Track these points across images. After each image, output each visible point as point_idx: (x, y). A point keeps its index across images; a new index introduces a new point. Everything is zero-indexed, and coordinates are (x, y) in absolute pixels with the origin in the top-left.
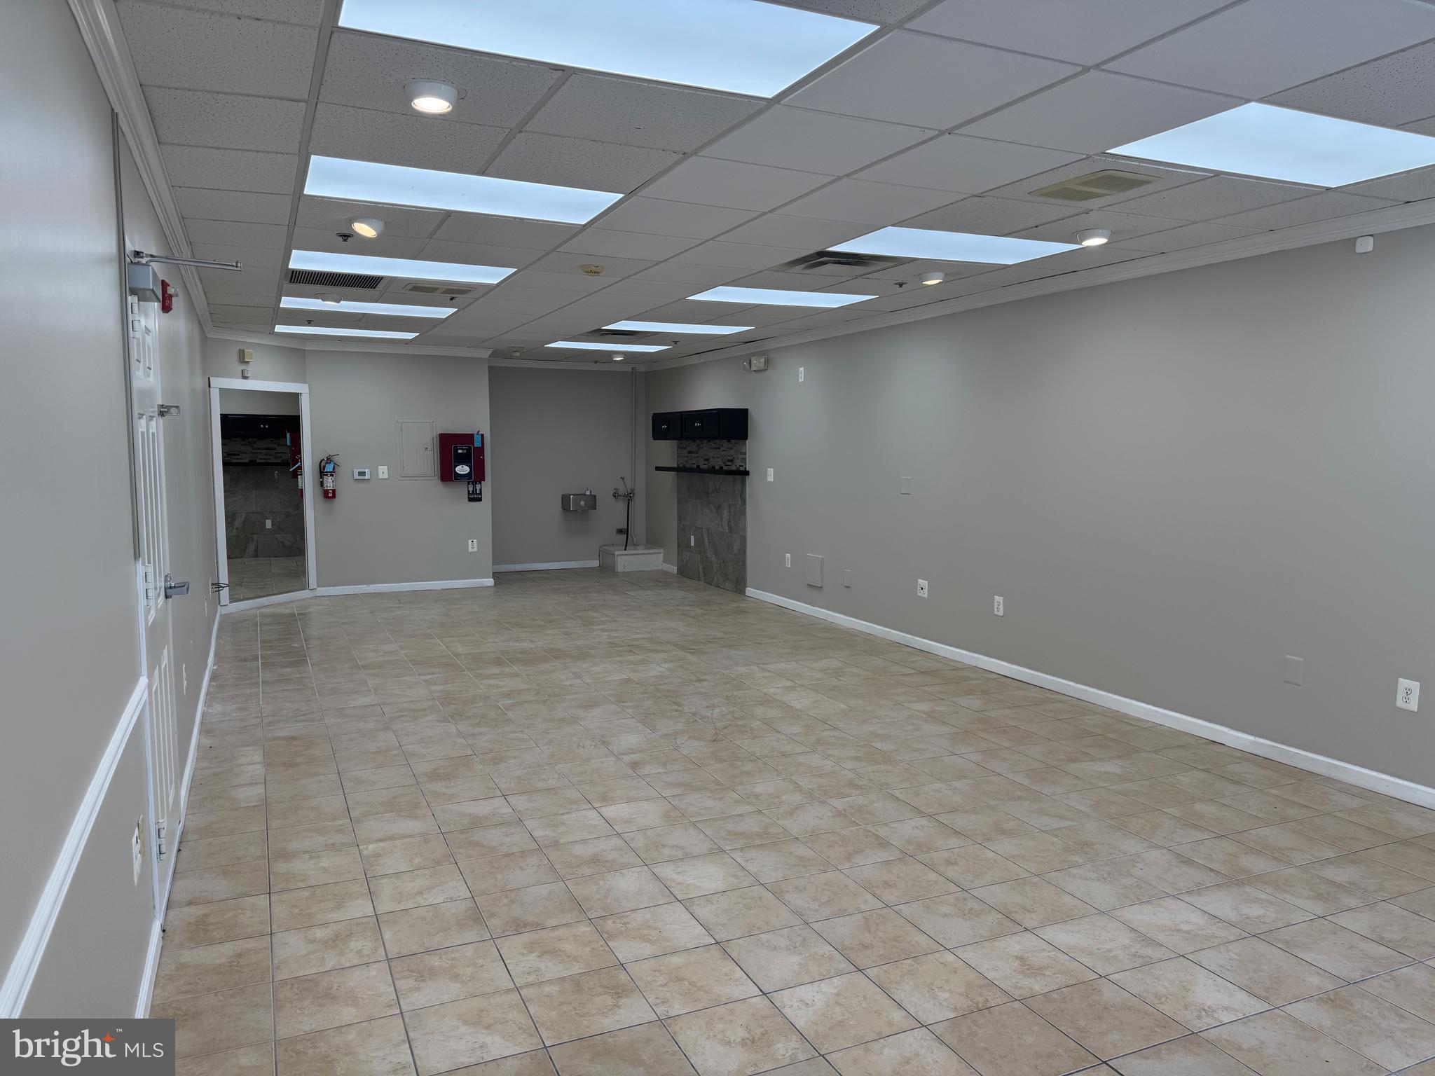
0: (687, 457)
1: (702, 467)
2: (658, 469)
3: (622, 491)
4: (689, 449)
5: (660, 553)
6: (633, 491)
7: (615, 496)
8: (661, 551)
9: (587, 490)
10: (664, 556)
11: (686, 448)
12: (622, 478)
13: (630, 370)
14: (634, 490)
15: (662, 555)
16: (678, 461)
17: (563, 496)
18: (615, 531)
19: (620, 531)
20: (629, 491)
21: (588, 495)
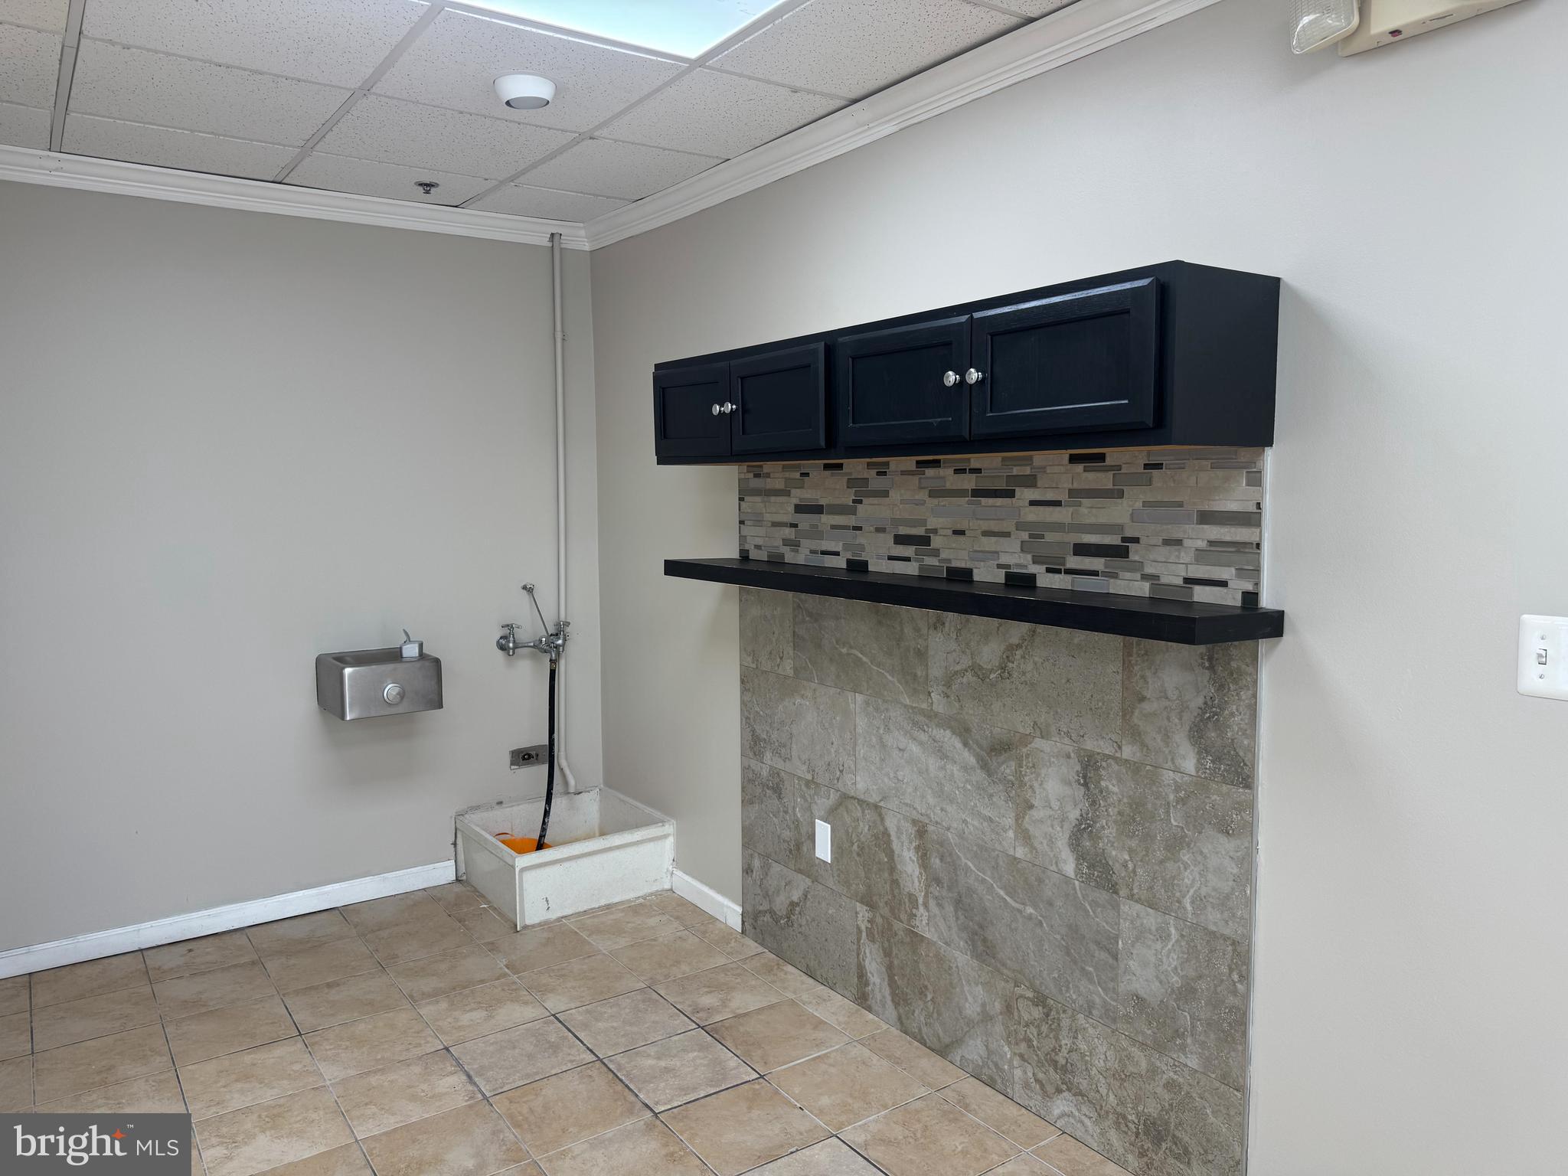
0: (795, 526)
1: (879, 566)
2: (674, 568)
3: (529, 630)
4: (798, 495)
5: (665, 836)
6: (560, 630)
7: (502, 648)
8: (669, 828)
9: (409, 640)
10: (678, 846)
11: (787, 493)
12: (524, 588)
13: (545, 242)
14: (567, 624)
15: (671, 840)
16: (743, 539)
17: (319, 661)
18: (507, 759)
19: (524, 757)
20: (552, 630)
21: (411, 661)
